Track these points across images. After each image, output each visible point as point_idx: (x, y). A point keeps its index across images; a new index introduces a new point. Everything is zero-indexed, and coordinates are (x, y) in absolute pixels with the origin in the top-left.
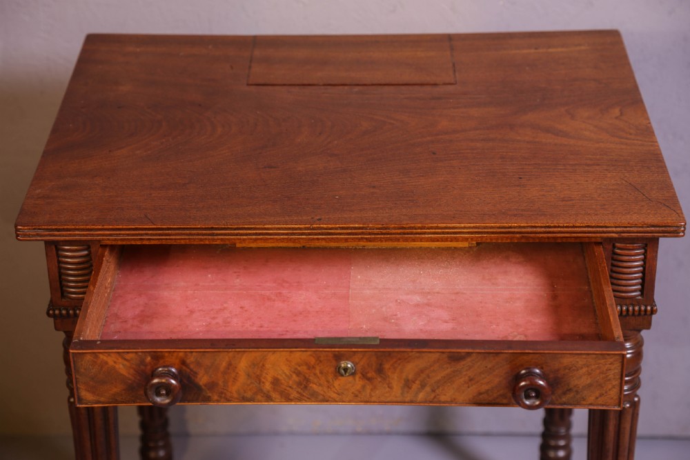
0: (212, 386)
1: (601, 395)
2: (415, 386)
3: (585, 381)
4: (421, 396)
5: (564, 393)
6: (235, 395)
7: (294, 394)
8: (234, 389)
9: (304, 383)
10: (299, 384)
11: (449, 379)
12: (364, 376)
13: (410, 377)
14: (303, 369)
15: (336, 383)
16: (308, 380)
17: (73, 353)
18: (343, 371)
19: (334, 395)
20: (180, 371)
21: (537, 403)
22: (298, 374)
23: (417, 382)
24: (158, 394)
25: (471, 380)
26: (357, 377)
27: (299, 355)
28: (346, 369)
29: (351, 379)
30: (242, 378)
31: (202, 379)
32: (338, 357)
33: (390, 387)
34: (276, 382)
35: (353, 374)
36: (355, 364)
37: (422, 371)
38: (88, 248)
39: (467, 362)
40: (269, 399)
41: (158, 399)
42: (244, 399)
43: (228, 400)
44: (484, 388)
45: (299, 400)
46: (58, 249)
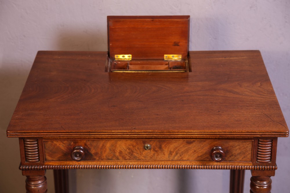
0: (96, 154)
1: (244, 157)
2: (174, 154)
3: (238, 151)
4: (176, 158)
5: (230, 157)
6: (105, 158)
7: (127, 157)
8: (104, 155)
9: (131, 153)
10: (129, 153)
11: (187, 151)
12: (154, 150)
13: (172, 150)
14: (131, 147)
15: (144, 153)
16: (133, 152)
17: (44, 141)
18: (146, 148)
19: (143, 158)
20: (84, 148)
21: (220, 159)
22: (129, 149)
23: (175, 152)
24: (76, 156)
25: (195, 151)
26: (152, 150)
27: (129, 142)
28: (147, 147)
29: (149, 151)
30: (108, 151)
31: (93, 151)
32: (144, 143)
33: (164, 154)
34: (121, 152)
35: (150, 149)
36: (151, 145)
37: (176, 148)
38: (37, 141)
39: (194, 144)
40: (118, 159)
41: (76, 158)
42: (108, 159)
43: (102, 160)
44: (200, 155)
45: (130, 160)
46: (24, 141)
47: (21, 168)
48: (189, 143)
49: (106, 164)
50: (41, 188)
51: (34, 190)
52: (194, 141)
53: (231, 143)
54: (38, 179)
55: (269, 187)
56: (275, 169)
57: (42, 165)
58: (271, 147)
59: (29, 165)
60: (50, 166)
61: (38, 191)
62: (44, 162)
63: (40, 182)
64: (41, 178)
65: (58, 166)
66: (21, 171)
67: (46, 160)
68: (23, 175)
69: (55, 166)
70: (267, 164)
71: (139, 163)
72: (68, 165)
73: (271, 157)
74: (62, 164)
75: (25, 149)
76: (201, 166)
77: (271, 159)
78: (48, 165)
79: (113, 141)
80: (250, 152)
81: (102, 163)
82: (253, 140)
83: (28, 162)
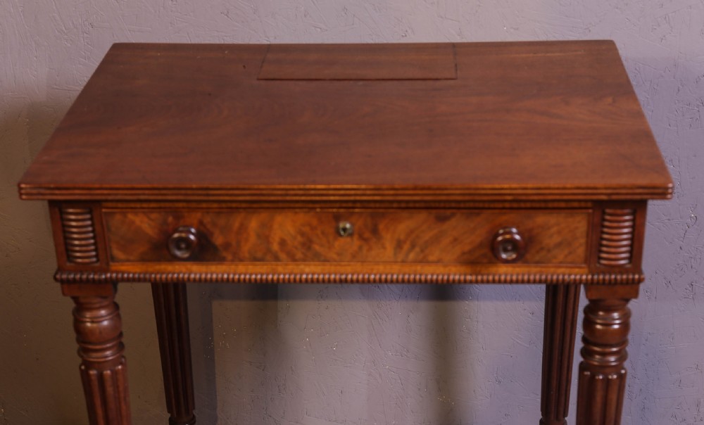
0: (227, 246)
1: (570, 253)
2: (406, 247)
3: (556, 239)
4: (412, 256)
5: (537, 252)
6: (247, 255)
7: (299, 255)
8: (246, 249)
9: (307, 244)
10: (303, 244)
11: (436, 239)
12: (361, 237)
13: (402, 237)
14: (307, 229)
15: (337, 244)
16: (311, 241)
17: (105, 213)
18: (342, 233)
19: (335, 256)
20: (198, 230)
21: (514, 256)
22: (303, 234)
23: (408, 243)
24: (179, 249)
25: (455, 240)
26: (356, 237)
27: (302, 217)
28: (345, 229)
29: (349, 239)
30: (253, 239)
31: (218, 240)
32: (337, 218)
33: (384, 248)
34: (283, 243)
35: (351, 235)
36: (352, 224)
37: (412, 232)
38: (90, 212)
39: (453, 222)
40: (277, 259)
41: (178, 253)
42: (255, 259)
43: (241, 260)
44: (467, 248)
45: (304, 260)
46: (62, 213)
47: (58, 276)
48: (442, 219)
49: (250, 271)
50: (105, 328)
51: (91, 331)
52: (453, 215)
53: (541, 219)
54: (98, 305)
55: (625, 326)
56: (640, 281)
57: (106, 272)
58: (633, 227)
59: (76, 272)
60: (123, 273)
61: (101, 333)
62: (108, 264)
63: (103, 312)
64: (105, 303)
65: (140, 273)
66: (59, 285)
67: (113, 259)
68: (64, 294)
69: (134, 274)
70: (621, 269)
71: (327, 268)
72: (163, 273)
73: (631, 252)
74: (150, 269)
75: (64, 232)
76: (471, 275)
77: (630, 259)
78: (117, 272)
79: (264, 216)
80: (583, 241)
81: (241, 268)
82: (590, 211)
83: (72, 264)
